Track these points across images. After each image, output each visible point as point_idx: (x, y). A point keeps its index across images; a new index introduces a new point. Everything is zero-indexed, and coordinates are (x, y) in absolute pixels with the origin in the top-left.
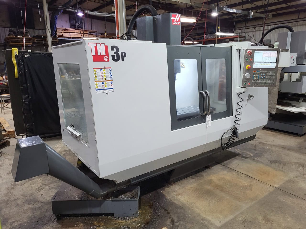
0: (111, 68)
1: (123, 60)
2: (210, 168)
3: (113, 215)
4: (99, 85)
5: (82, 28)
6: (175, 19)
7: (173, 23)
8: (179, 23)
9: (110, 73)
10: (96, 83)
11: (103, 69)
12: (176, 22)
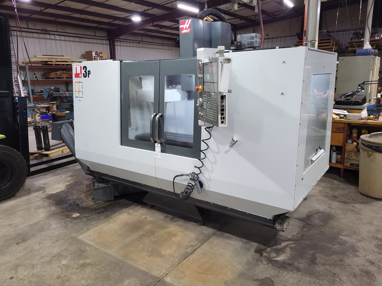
4: (77, 94)
6: (184, 26)
7: (181, 32)
8: (189, 31)
11: (79, 83)
12: (185, 30)
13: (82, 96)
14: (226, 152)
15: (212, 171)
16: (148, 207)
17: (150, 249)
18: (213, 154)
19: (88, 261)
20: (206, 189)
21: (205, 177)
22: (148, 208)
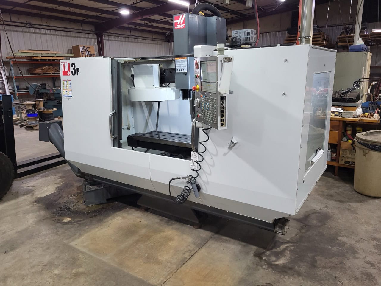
4: (65, 92)
6: (178, 21)
7: (175, 27)
8: (183, 26)
11: (67, 81)
12: (180, 25)
13: (70, 95)
14: (225, 154)
15: (210, 174)
16: (143, 209)
17: (146, 255)
18: (211, 156)
19: (81, 270)
20: (204, 192)
21: (202, 180)
22: (142, 211)
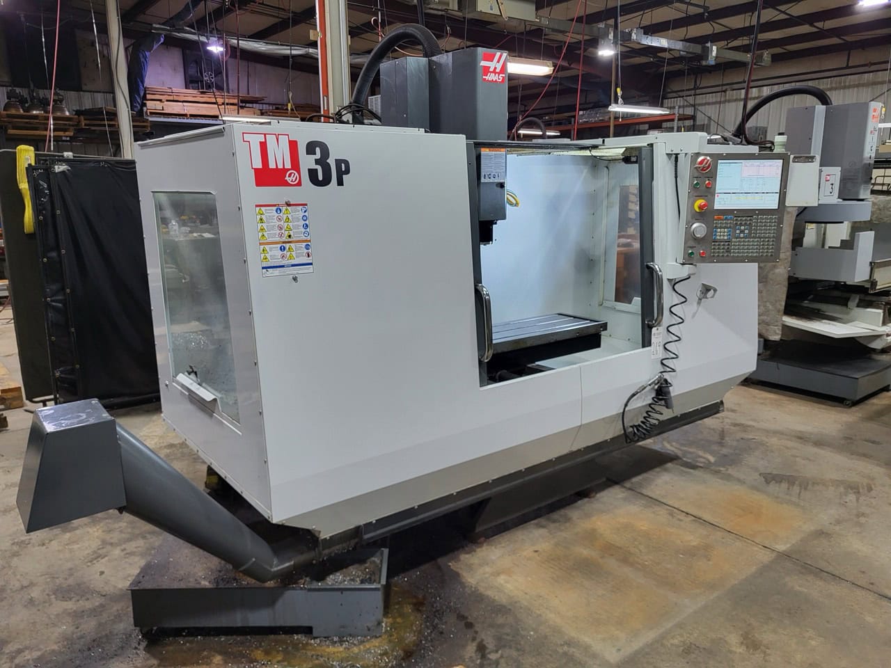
0: (306, 205)
1: (340, 183)
2: (590, 498)
3: (308, 631)
4: (270, 253)
5: (220, 88)
6: (492, 65)
7: (484, 78)
8: (501, 78)
9: (305, 218)
10: (262, 247)
11: (284, 209)
12: (494, 75)
13: (306, 260)
16: (478, 542)
22: (481, 544)
